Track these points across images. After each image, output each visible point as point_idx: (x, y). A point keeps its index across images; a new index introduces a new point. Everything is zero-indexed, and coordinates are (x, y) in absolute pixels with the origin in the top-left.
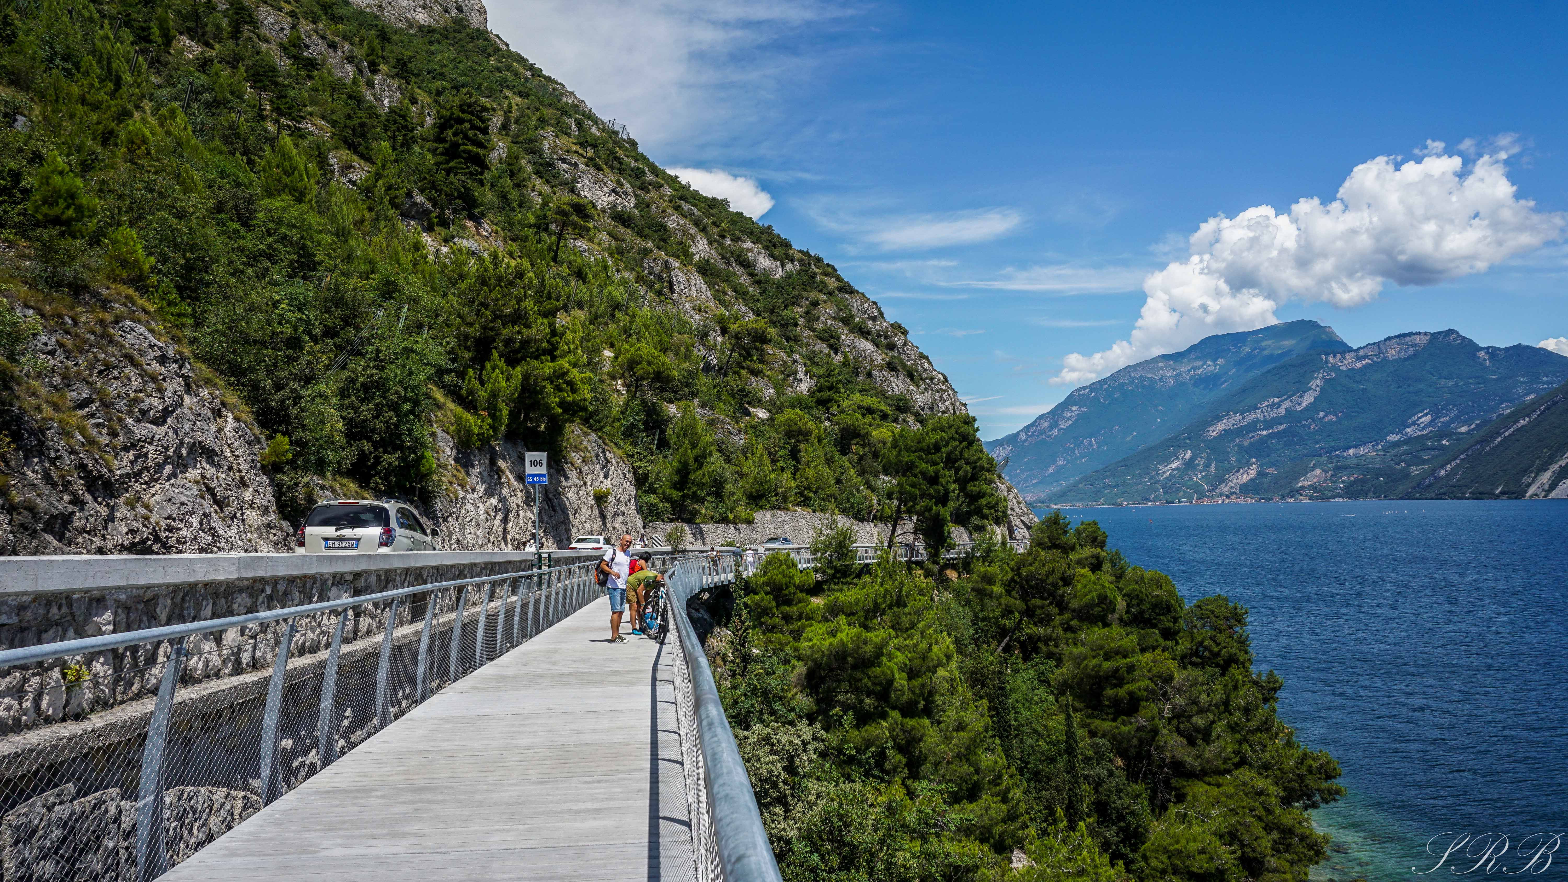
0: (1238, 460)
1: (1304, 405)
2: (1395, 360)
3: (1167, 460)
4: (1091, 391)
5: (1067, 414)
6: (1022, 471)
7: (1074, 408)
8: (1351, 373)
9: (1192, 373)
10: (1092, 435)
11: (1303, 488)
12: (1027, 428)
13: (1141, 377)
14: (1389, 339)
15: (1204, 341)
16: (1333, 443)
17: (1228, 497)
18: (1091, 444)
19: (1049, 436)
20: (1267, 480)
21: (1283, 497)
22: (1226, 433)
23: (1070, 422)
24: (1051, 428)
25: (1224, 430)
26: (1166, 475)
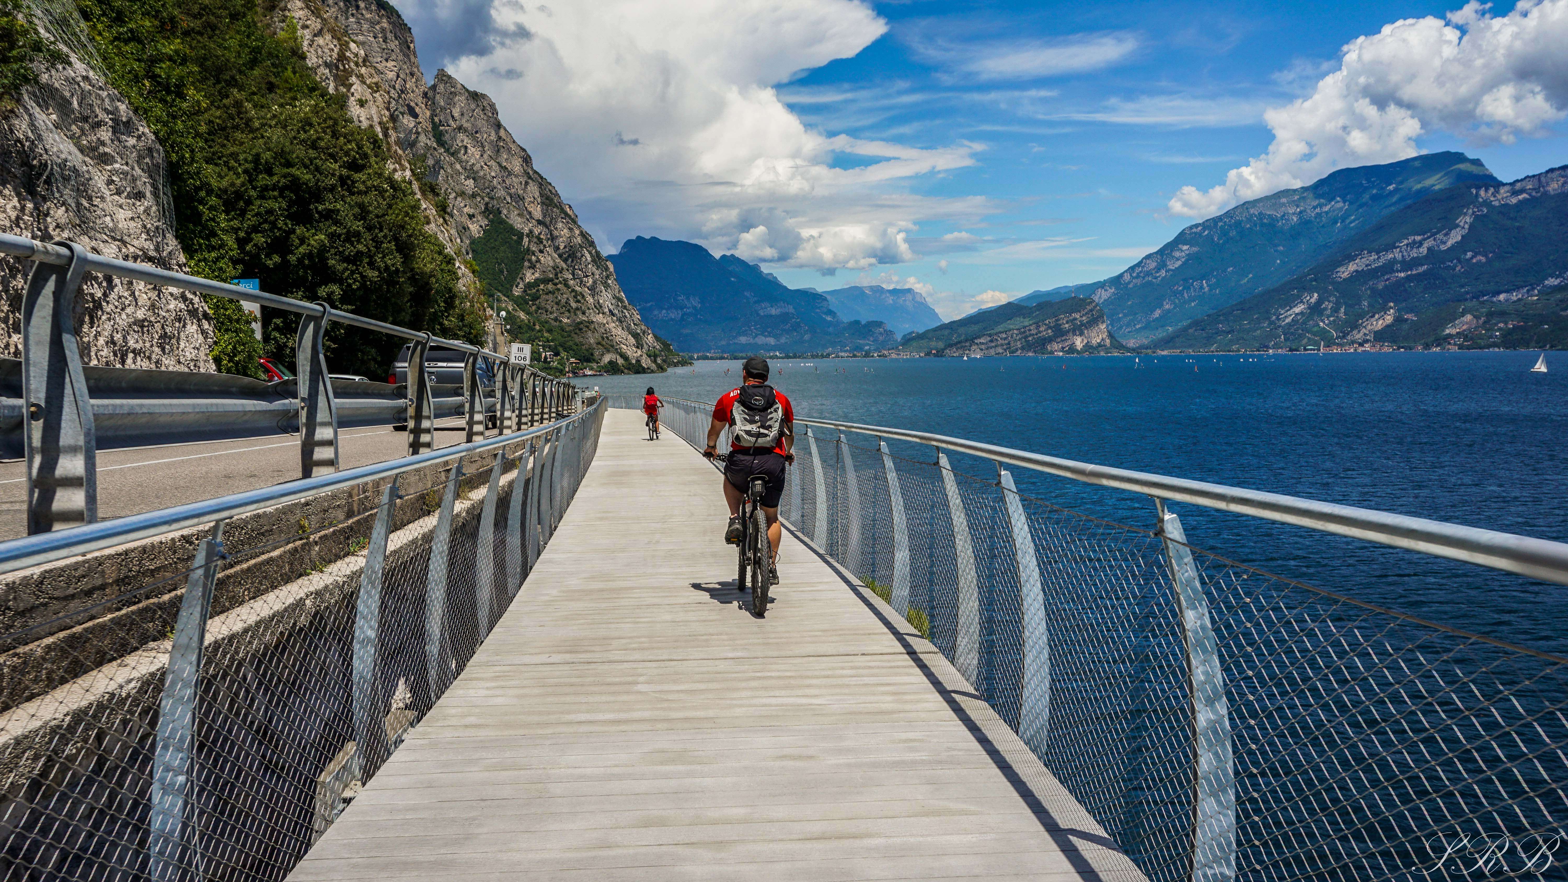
0: (1370, 305)
1: (1450, 243)
2: (1558, 195)
3: (1290, 303)
4: (1204, 229)
5: (1177, 254)
6: (1125, 315)
7: (1185, 247)
8: (1505, 208)
9: (1318, 210)
10: (1203, 278)
11: (1450, 336)
12: (1132, 269)
13: (1260, 214)
14: (1552, 170)
15: (1333, 176)
16: (1481, 288)
17: (1361, 345)
18: (1202, 287)
19: (1156, 278)
20: (1405, 327)
21: (1427, 346)
22: (1358, 275)
23: (1179, 263)
24: (1158, 269)
25: (1357, 271)
26: (1288, 320)
